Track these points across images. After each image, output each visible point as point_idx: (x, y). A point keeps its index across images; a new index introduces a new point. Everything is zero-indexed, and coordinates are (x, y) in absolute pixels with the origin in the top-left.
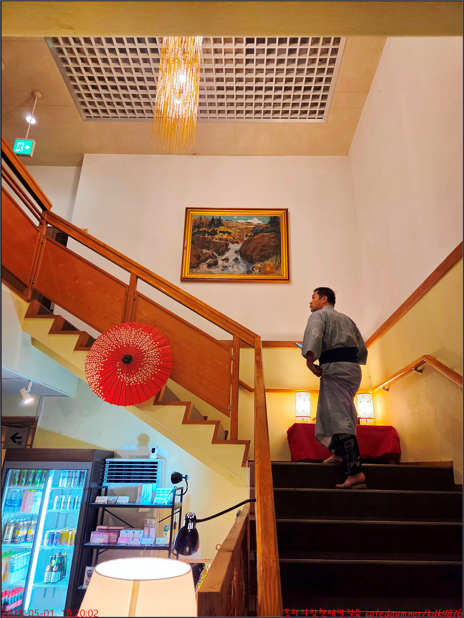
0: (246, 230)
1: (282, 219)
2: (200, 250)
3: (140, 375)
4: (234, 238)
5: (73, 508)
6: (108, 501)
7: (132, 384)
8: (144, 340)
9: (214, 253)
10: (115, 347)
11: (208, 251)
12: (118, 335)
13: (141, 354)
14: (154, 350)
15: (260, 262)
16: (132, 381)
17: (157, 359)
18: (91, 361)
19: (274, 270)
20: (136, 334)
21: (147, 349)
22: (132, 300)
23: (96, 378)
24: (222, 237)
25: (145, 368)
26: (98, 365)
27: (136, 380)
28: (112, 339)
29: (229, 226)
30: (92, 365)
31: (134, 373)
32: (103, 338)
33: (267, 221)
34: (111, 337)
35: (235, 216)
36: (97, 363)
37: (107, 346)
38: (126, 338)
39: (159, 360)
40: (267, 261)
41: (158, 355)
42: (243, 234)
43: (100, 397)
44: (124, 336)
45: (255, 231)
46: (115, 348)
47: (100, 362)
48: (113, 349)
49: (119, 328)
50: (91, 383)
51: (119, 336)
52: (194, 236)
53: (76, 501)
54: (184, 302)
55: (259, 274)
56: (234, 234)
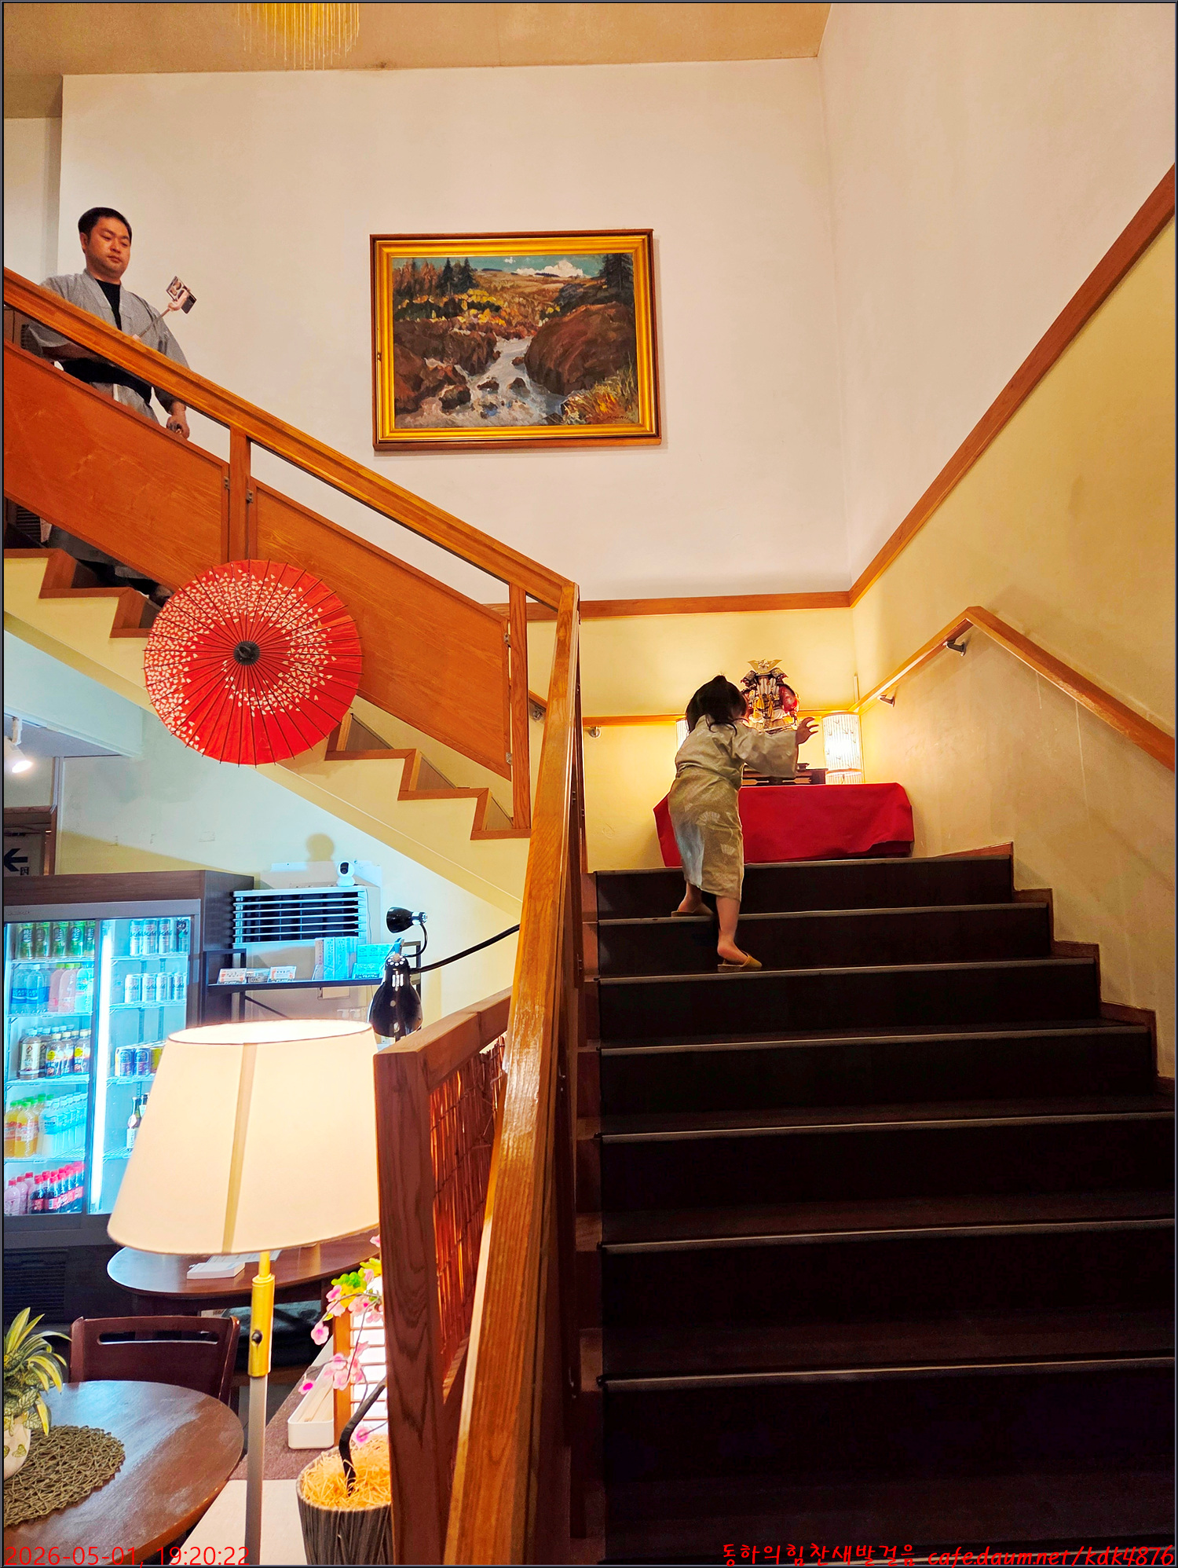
0: (540, 298)
1: (637, 261)
2: (418, 362)
3: (284, 690)
4: (509, 323)
5: (172, 997)
6: (247, 978)
7: (267, 712)
8: (284, 604)
9: (458, 367)
10: (211, 624)
11: (442, 362)
12: (216, 594)
13: (280, 640)
14: (311, 628)
15: (583, 390)
16: (267, 706)
17: (320, 650)
18: (156, 662)
19: (619, 411)
20: (262, 589)
21: (294, 627)
22: (244, 502)
23: (175, 701)
24: (475, 321)
25: (294, 674)
26: (175, 671)
27: (274, 702)
28: (203, 605)
29: (492, 286)
30: (160, 669)
31: (269, 687)
32: (179, 603)
33: (597, 268)
34: (198, 598)
35: (508, 257)
36: (171, 666)
37: (192, 623)
38: (237, 601)
39: (326, 652)
40: (599, 387)
41: (324, 640)
42: (533, 310)
43: (193, 747)
44: (232, 596)
45: (564, 301)
46: (212, 626)
47: (180, 663)
48: (208, 628)
49: (217, 576)
50: (164, 713)
51: (219, 598)
52: (401, 321)
53: (176, 984)
54: (378, 503)
55: (581, 424)
56: (508, 310)
